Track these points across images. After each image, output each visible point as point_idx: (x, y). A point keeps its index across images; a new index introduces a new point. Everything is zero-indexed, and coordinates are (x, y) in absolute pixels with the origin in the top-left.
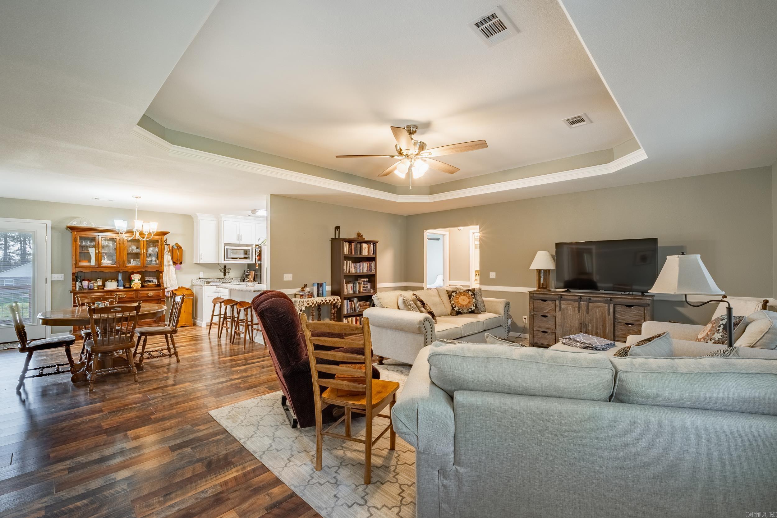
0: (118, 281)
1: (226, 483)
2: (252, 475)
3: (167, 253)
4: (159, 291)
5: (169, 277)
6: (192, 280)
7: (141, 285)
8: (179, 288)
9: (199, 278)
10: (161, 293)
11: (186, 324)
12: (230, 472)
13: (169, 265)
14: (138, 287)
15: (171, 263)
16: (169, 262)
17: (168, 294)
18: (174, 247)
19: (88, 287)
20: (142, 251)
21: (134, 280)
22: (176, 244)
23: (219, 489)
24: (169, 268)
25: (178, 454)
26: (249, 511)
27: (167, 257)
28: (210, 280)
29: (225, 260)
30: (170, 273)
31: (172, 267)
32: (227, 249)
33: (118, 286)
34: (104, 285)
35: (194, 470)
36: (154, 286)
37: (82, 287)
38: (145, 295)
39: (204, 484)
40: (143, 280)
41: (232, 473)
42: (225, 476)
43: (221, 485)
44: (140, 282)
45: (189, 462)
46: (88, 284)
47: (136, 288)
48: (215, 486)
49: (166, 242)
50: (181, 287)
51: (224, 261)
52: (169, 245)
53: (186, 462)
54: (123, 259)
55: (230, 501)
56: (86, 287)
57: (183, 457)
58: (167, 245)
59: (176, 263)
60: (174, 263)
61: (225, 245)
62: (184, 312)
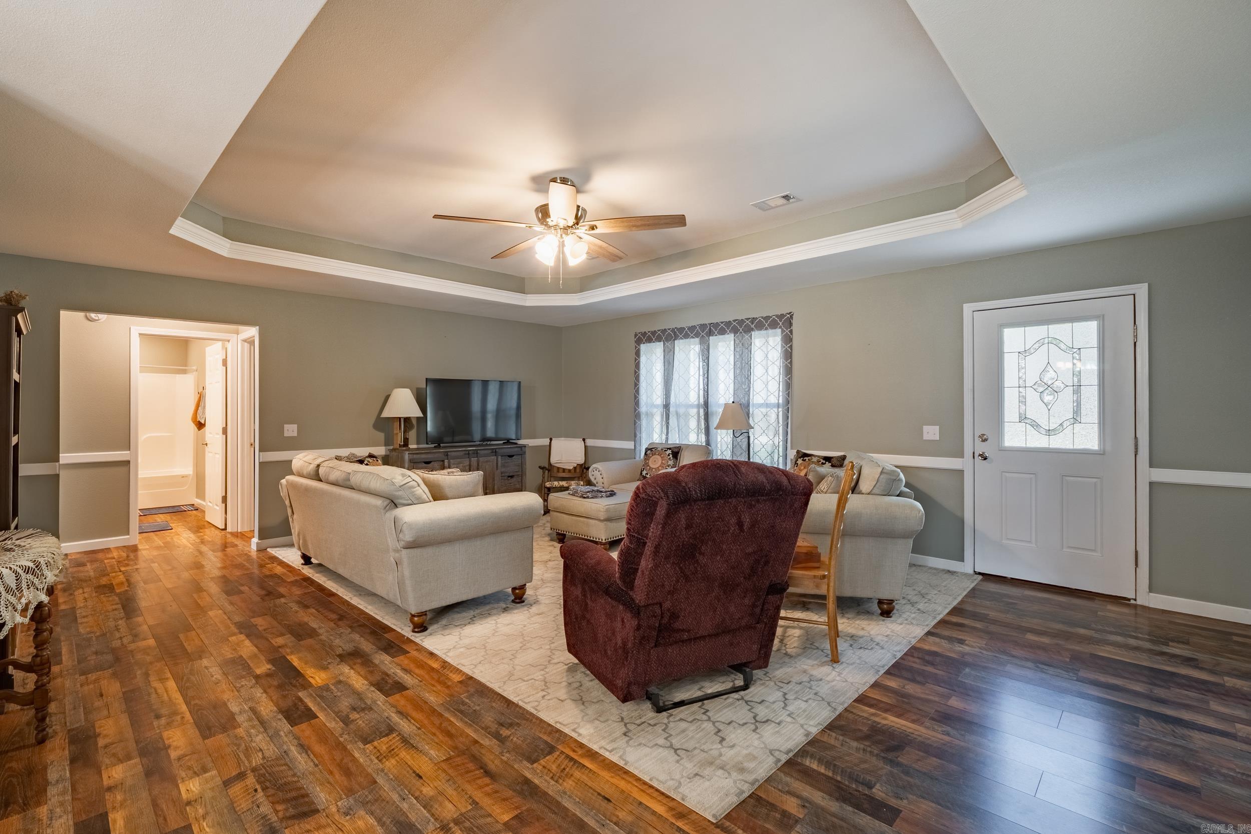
1: (913, 721)
2: (882, 705)
12: (892, 724)
23: (928, 723)
25: (901, 799)
26: (937, 693)
35: (919, 760)
39: (934, 738)
41: (892, 722)
42: (905, 726)
43: (922, 724)
45: (907, 773)
48: (928, 728)
53: (912, 777)
55: (939, 709)
57: (904, 788)
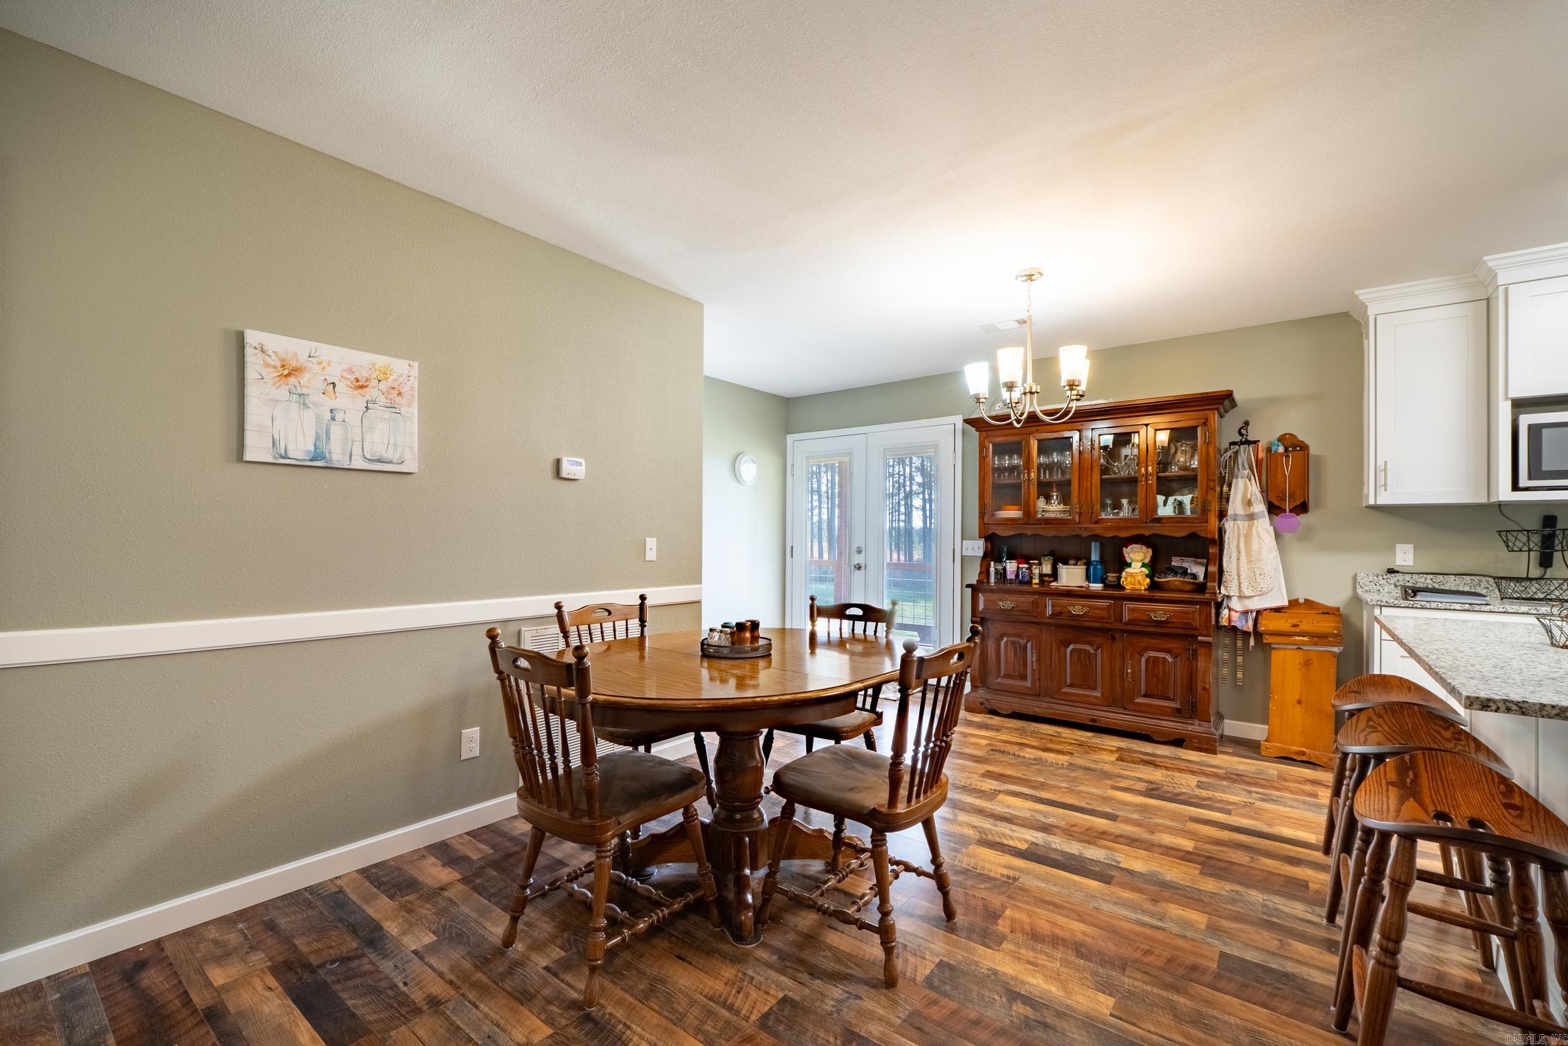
0: (1088, 564)
3: (1247, 472)
4: (1189, 608)
5: (1250, 561)
6: (1356, 575)
7: (1148, 580)
8: (1293, 603)
9: (1391, 571)
10: (1197, 616)
11: (1303, 753)
13: (1251, 517)
14: (1138, 587)
15: (1260, 507)
16: (1249, 503)
17: (1247, 621)
18: (1274, 448)
19: (1017, 576)
20: (1143, 470)
21: (1129, 565)
22: (1281, 439)
24: (1250, 528)
27: (1246, 488)
28: (1422, 582)
29: (1524, 482)
30: (1255, 546)
31: (1264, 526)
32: (1535, 431)
33: (1088, 578)
34: (1055, 575)
36: (1188, 588)
37: (1002, 575)
38: (1144, 618)
40: (1154, 567)
44: (1146, 571)
46: (1018, 568)
47: (1133, 589)
49: (1244, 432)
50: (1302, 601)
51: (1515, 487)
52: (1255, 442)
54: (1089, 499)
56: (1013, 577)
58: (1248, 443)
59: (1278, 507)
60: (1273, 509)
61: (1520, 405)
62: (1299, 702)
